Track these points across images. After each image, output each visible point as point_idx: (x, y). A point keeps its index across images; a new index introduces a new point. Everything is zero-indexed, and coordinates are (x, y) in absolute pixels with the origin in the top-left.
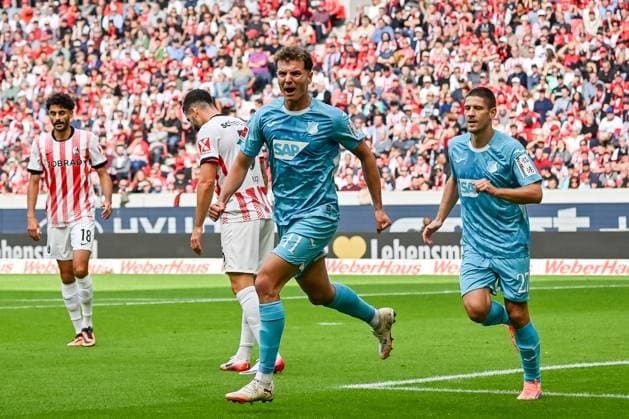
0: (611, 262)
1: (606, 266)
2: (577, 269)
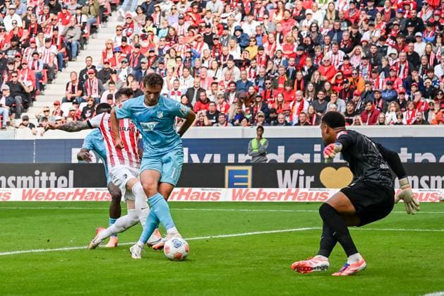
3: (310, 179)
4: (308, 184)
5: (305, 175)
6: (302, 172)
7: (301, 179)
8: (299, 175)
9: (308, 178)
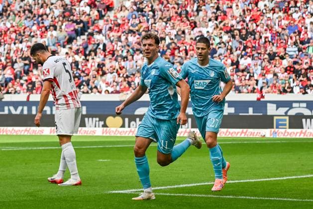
0: (245, 130)
1: (242, 132)
2: (228, 133)
3: (102, 123)
4: (101, 125)
5: (99, 121)
6: (97, 119)
7: (97, 123)
8: (96, 121)
9: (100, 122)
